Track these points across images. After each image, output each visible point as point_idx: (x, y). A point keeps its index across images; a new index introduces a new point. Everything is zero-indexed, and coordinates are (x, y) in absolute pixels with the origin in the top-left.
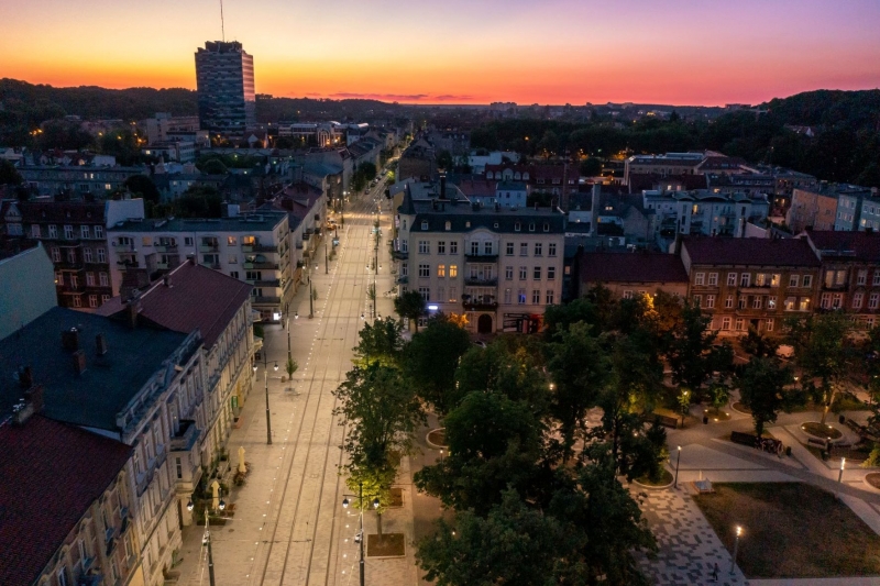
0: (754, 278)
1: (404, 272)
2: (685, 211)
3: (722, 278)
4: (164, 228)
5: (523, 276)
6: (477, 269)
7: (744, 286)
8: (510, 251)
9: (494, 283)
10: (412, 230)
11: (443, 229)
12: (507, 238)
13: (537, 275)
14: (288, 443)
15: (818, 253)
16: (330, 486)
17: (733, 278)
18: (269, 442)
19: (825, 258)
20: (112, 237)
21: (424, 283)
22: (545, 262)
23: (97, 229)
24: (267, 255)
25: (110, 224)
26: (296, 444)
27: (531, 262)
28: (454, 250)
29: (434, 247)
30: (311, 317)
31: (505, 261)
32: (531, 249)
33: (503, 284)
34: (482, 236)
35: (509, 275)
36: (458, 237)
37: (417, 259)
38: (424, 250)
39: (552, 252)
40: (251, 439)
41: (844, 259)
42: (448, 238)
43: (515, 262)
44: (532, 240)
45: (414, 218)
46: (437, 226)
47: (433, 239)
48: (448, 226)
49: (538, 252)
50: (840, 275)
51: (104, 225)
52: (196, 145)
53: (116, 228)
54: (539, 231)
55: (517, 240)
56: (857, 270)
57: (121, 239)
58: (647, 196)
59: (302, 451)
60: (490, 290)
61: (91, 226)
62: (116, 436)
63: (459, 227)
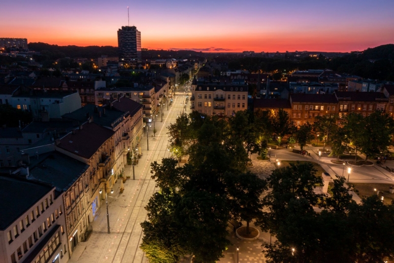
0: (315, 107)
1: (193, 105)
2: (305, 90)
3: (303, 107)
4: (113, 90)
5: (234, 106)
6: (218, 103)
7: (311, 110)
8: (229, 98)
9: (224, 108)
10: (196, 90)
11: (206, 90)
12: (228, 93)
13: (239, 106)
14: (154, 150)
15: (338, 98)
17: (307, 107)
18: (148, 150)
19: (339, 100)
20: (96, 93)
21: (200, 108)
22: (241, 101)
23: (92, 90)
24: (147, 99)
25: (96, 88)
27: (236, 101)
28: (210, 97)
29: (203, 96)
30: (162, 121)
31: (228, 101)
32: (236, 97)
33: (227, 109)
34: (220, 92)
35: (229, 106)
36: (211, 93)
37: (198, 100)
38: (201, 97)
39: (244, 98)
41: (347, 100)
42: (208, 93)
43: (231, 101)
44: (237, 94)
45: (196, 86)
46: (204, 89)
47: (203, 93)
48: (208, 89)
49: (239, 98)
50: (346, 106)
51: (94, 89)
52: (118, 68)
53: (98, 90)
54: (239, 90)
55: (231, 93)
56: (351, 104)
57: (99, 94)
58: (291, 84)
60: (222, 111)
61: (90, 89)
62: (111, 128)
63: (212, 89)
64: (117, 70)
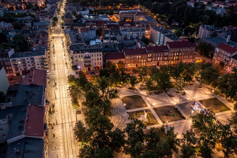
0: (136, 57)
1: (73, 61)
2: (129, 34)
3: (131, 57)
4: (21, 56)
5: (95, 60)
6: (86, 59)
7: (134, 58)
8: (92, 56)
9: (90, 62)
10: (73, 53)
11: (79, 53)
12: (92, 53)
13: (98, 59)
14: (59, 98)
15: (147, 51)
16: (68, 105)
17: (133, 57)
18: (56, 99)
19: (148, 52)
20: (11, 60)
21: (77, 63)
22: (99, 57)
23: (7, 58)
25: (10, 57)
26: (60, 98)
27: (97, 57)
28: (82, 56)
29: (78, 56)
30: (55, 70)
31: (92, 58)
32: (96, 55)
33: (92, 62)
34: (87, 54)
35: (93, 60)
36: (82, 54)
37: (75, 59)
38: (76, 57)
39: (100, 55)
40: (52, 99)
41: (151, 52)
42: (80, 54)
43: (94, 57)
44: (96, 54)
45: (73, 51)
46: (78, 52)
47: (78, 55)
48: (80, 52)
49: (98, 55)
50: (151, 55)
51: (9, 58)
52: (4, 10)
53: (11, 57)
54: (97, 52)
55: (94, 54)
56: (153, 54)
57: (13, 60)
58: (122, 30)
59: (62, 99)
60: (90, 63)
61: (6, 58)
62: (42, 106)
63: (82, 52)
64: (3, 12)
